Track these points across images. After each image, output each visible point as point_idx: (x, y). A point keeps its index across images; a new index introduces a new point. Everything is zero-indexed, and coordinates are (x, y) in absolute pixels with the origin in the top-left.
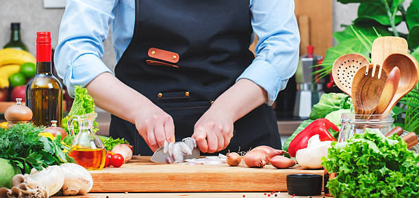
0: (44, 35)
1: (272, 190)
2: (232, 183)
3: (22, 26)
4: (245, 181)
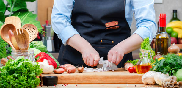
1: (64, 83)
2: (81, 80)
4: (76, 79)
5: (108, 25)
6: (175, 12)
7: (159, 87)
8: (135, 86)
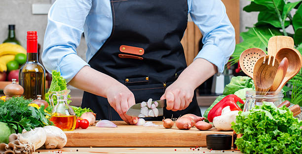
0: (32, 33)
1: (196, 145)
3: (16, 27)
5: (140, 51)
6: (12, 28)
7: (39, 152)
8: (77, 150)
